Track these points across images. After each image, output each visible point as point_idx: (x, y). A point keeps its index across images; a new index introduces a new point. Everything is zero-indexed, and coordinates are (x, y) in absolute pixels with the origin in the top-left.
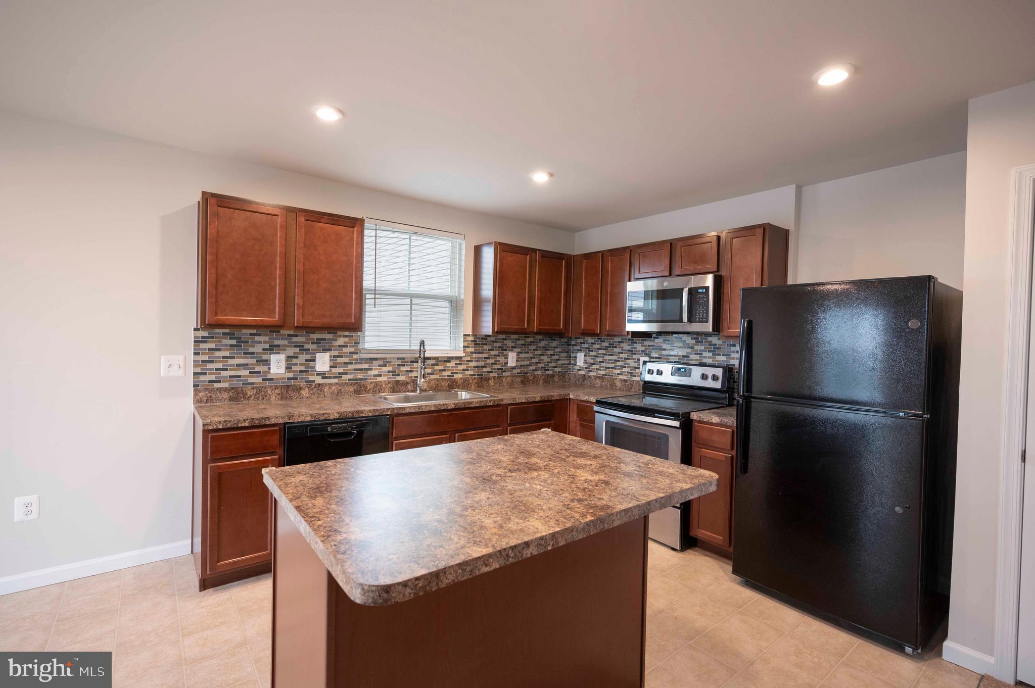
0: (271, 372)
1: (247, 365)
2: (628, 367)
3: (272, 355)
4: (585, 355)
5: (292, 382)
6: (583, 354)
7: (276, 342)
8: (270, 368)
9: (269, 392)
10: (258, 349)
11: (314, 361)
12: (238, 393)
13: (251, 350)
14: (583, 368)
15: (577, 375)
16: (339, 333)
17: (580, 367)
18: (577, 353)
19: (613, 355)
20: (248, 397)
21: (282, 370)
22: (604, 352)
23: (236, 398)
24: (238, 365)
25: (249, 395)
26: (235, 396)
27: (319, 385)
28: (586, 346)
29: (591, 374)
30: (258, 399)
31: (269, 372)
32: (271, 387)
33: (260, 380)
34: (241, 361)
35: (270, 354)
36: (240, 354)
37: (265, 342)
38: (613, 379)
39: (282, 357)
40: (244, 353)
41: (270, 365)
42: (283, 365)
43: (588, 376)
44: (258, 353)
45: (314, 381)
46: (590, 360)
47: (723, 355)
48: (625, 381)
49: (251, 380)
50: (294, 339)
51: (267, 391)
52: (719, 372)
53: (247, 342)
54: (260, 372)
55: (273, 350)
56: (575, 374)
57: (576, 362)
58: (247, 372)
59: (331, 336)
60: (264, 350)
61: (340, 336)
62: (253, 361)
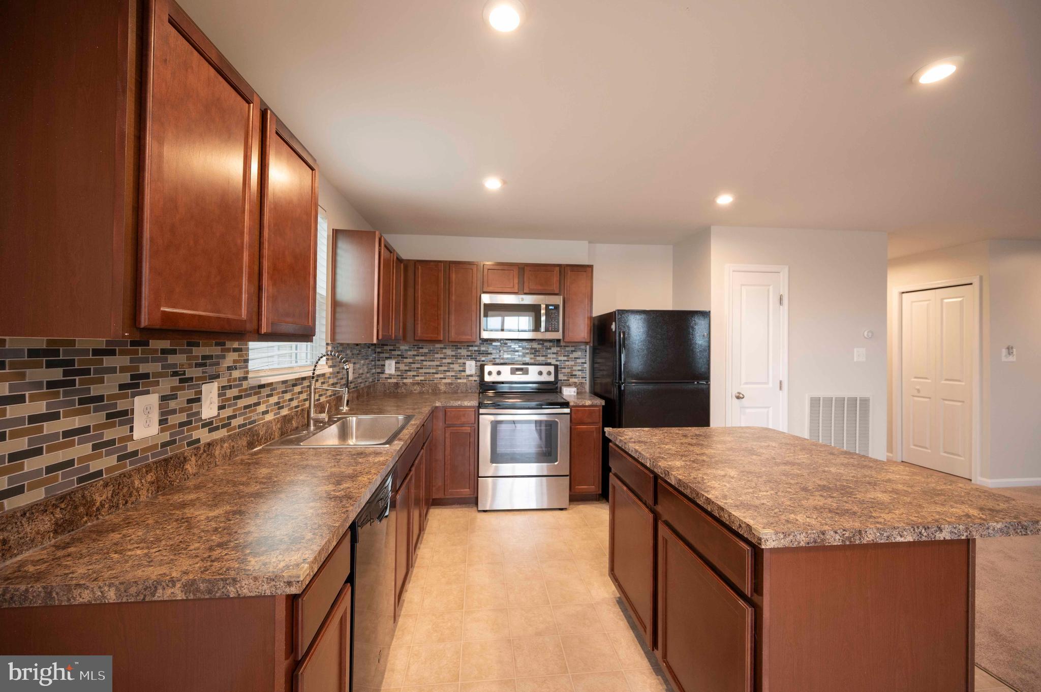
0: (134, 438)
1: (86, 429)
2: (452, 371)
3: (137, 399)
4: (396, 363)
5: (170, 452)
6: (394, 362)
7: (143, 368)
8: (132, 429)
9: (137, 483)
10: (108, 387)
11: (198, 400)
12: (76, 507)
13: (95, 391)
14: (395, 375)
15: (387, 384)
16: (229, 344)
17: (390, 375)
18: (385, 360)
19: (434, 361)
20: (98, 509)
21: (154, 429)
22: (423, 358)
23: (71, 522)
24: (67, 434)
25: (98, 504)
26: (67, 517)
27: (209, 444)
28: (399, 353)
29: (405, 381)
30: (117, 507)
31: (130, 438)
32: (138, 470)
33: (112, 460)
34: (76, 422)
35: (133, 396)
36: (72, 403)
37: (123, 369)
38: (436, 384)
39: (153, 399)
40: (81, 402)
41: (131, 421)
42: (155, 417)
43: (403, 383)
44: (111, 397)
45: (198, 441)
46: (402, 367)
47: (542, 356)
48: (450, 384)
49: (94, 466)
50: (171, 359)
51: (133, 483)
52: (552, 369)
53: (87, 372)
54: (112, 442)
55: (137, 386)
56: (384, 383)
57: (384, 371)
58: (86, 449)
59: (215, 351)
60: (122, 387)
61: (228, 350)
62: (99, 418)
